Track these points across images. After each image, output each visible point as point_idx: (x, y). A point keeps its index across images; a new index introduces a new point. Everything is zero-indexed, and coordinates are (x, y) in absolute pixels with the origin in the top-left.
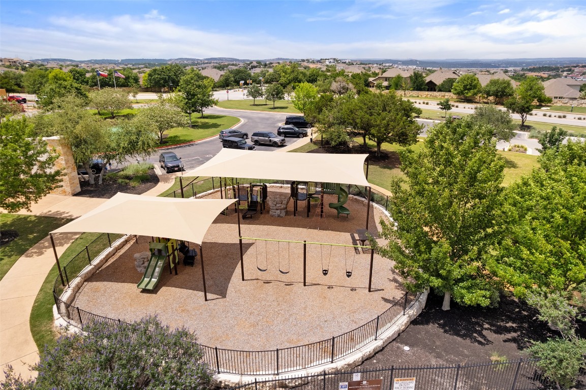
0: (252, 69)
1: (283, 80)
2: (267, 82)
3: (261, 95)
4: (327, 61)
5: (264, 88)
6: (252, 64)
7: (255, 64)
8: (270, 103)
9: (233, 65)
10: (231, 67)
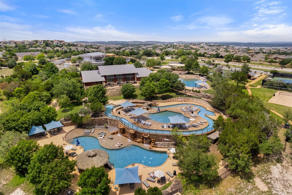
0: (168, 48)
1: (179, 54)
2: (175, 55)
3: (174, 58)
4: (202, 44)
5: (174, 56)
6: (168, 46)
7: (169, 46)
8: (176, 60)
9: (160, 46)
10: (160, 47)
